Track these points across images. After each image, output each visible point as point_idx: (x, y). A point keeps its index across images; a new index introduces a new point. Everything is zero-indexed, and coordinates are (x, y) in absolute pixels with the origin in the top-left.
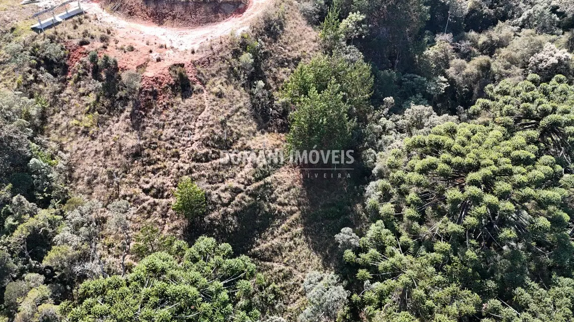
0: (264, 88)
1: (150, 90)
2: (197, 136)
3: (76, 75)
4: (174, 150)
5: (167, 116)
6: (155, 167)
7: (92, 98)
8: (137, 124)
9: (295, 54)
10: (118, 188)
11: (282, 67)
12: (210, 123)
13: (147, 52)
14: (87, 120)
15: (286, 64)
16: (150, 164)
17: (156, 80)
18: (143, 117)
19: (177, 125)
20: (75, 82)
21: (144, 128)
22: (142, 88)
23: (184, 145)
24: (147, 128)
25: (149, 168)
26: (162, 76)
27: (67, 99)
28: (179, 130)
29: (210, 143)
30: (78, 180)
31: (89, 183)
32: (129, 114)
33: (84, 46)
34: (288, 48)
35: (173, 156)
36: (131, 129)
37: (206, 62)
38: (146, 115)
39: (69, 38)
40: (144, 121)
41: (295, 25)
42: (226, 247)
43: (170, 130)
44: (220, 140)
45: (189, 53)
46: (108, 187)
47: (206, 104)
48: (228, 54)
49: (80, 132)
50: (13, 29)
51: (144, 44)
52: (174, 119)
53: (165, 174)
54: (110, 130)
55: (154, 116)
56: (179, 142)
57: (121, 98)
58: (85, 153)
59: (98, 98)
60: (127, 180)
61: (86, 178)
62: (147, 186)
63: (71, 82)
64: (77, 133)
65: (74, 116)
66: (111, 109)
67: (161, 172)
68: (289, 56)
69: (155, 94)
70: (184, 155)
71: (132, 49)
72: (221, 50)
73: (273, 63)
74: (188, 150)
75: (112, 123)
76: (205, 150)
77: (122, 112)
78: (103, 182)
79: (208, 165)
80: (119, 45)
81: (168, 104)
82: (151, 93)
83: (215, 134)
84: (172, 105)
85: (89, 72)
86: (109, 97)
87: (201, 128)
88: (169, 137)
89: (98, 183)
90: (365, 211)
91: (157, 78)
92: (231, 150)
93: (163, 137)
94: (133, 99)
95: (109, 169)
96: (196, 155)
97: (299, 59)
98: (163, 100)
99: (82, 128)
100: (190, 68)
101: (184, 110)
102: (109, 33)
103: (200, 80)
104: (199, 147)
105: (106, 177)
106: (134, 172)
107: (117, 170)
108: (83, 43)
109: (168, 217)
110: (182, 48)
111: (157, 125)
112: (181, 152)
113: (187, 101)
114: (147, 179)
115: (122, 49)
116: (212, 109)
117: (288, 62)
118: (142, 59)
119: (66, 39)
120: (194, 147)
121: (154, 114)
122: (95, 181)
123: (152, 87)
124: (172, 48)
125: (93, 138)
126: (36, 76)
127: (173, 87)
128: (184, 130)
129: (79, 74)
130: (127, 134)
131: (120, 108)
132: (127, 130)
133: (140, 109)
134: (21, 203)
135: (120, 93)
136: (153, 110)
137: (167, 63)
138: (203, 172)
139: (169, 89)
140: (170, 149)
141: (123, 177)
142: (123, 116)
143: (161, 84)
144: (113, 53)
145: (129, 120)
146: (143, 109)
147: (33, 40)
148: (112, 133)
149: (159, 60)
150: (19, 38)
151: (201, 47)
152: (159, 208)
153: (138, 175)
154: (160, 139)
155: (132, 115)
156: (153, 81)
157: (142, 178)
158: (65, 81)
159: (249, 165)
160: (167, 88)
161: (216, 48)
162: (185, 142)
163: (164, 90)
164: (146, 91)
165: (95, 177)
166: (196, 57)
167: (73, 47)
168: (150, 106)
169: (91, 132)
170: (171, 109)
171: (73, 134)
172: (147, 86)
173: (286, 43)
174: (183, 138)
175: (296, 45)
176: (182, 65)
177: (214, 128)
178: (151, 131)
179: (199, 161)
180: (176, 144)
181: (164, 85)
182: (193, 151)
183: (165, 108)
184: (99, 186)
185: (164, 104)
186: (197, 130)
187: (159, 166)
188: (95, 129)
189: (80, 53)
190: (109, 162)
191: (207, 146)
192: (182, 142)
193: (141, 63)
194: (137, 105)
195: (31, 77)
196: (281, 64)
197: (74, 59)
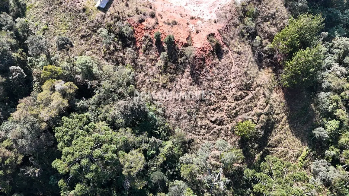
1: (201, 57)
2: (233, 85)
3: (144, 45)
4: (223, 95)
5: (214, 73)
7: (161, 63)
8: (196, 81)
10: (195, 121)
12: (239, 74)
13: (185, 24)
14: (163, 79)
16: (210, 105)
17: (203, 50)
18: (199, 75)
19: (221, 78)
20: (145, 51)
21: (201, 83)
22: (196, 56)
23: (227, 91)
24: (203, 82)
25: (212, 107)
26: (205, 46)
27: (143, 63)
28: (223, 82)
29: (242, 87)
30: (169, 117)
31: (177, 119)
32: (189, 73)
35: (223, 99)
36: (193, 83)
37: (226, 29)
38: (200, 73)
39: (129, 16)
40: (200, 78)
43: (217, 82)
44: (246, 85)
45: (213, 22)
46: (190, 121)
47: (233, 61)
48: (236, 20)
49: (160, 86)
50: (84, 10)
51: (179, 16)
52: (218, 74)
53: (221, 110)
54: (180, 84)
55: (205, 74)
56: (224, 89)
57: (182, 63)
59: (166, 63)
60: (200, 116)
61: (175, 116)
62: (213, 119)
63: (141, 51)
64: (158, 88)
66: (177, 70)
67: (219, 110)
69: (204, 59)
70: (229, 98)
71: (175, 23)
72: (232, 18)
74: (231, 94)
75: (179, 79)
76: (240, 92)
77: (183, 72)
78: (185, 118)
79: (242, 101)
80: (165, 19)
81: (212, 64)
82: (201, 59)
83: (243, 81)
84: (215, 65)
85: (153, 44)
86: (174, 62)
87: (234, 78)
88: (218, 87)
91: (203, 48)
92: (252, 89)
93: (214, 87)
94: (189, 63)
96: (236, 97)
98: (209, 63)
99: (161, 84)
100: (218, 36)
101: (222, 67)
103: (225, 43)
104: (236, 92)
105: (187, 115)
106: (202, 111)
107: (192, 110)
108: (141, 21)
109: (228, 135)
110: (206, 18)
111: (209, 80)
112: (227, 96)
113: (222, 60)
114: (212, 115)
115: (169, 23)
116: (238, 64)
118: (186, 32)
119: (127, 17)
120: (234, 91)
121: (205, 72)
122: (181, 118)
123: (202, 55)
125: (170, 91)
126: (115, 47)
127: (212, 52)
128: (225, 81)
129: (146, 45)
130: (192, 87)
131: (182, 69)
132: (191, 84)
133: (196, 70)
135: (180, 60)
136: (204, 70)
137: (204, 34)
138: (241, 107)
139: (211, 54)
140: (220, 95)
141: (197, 114)
142: (185, 74)
143: (205, 51)
144: (165, 29)
145: (190, 78)
146: (198, 70)
148: (181, 87)
149: (197, 32)
150: (92, 16)
152: (223, 132)
153: (205, 113)
154: (213, 89)
155: (192, 74)
156: (201, 50)
157: (208, 114)
158: (137, 49)
160: (209, 53)
161: (228, 15)
162: (228, 90)
163: (208, 56)
164: (199, 58)
165: (180, 115)
166: (220, 26)
167: (136, 24)
168: (202, 67)
169: (168, 87)
170: (214, 68)
171: (156, 87)
172: (198, 55)
174: (226, 87)
176: (213, 35)
177: (242, 78)
178: (206, 84)
179: (237, 100)
180: (223, 91)
181: (208, 52)
182: (233, 94)
183: (211, 68)
184: (184, 121)
185: (210, 65)
186: (232, 80)
187: (217, 106)
188: (169, 84)
189: (142, 29)
190: (186, 106)
191: (241, 90)
192: (226, 89)
193: (187, 35)
194: (193, 67)
197: (139, 34)
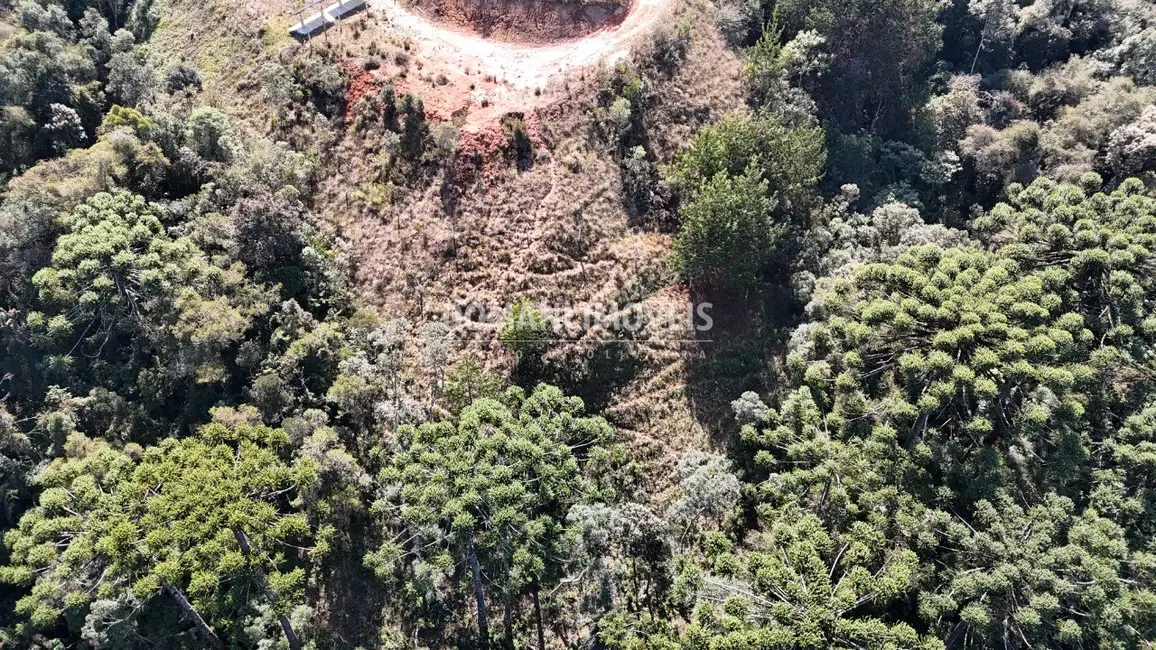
0: (644, 158)
1: (473, 154)
2: (537, 233)
3: (359, 118)
4: (503, 251)
5: (495, 197)
6: (476, 274)
7: (383, 159)
8: (450, 206)
9: (701, 102)
10: (420, 301)
11: (676, 122)
12: (558, 213)
13: (465, 87)
14: (377, 193)
15: (684, 118)
16: (467, 269)
17: (481, 139)
18: (460, 196)
19: (510, 212)
20: (358, 129)
21: (460, 213)
22: (461, 151)
23: (518, 246)
24: (465, 214)
25: (467, 275)
26: (490, 132)
27: (345, 156)
28: (512, 221)
29: (556, 244)
30: (363, 283)
31: (380, 289)
32: (438, 189)
33: (372, 72)
34: (689, 90)
35: (501, 261)
36: (441, 213)
37: (558, 112)
38: (464, 193)
39: (348, 55)
40: (460, 203)
41: (705, 50)
42: (577, 401)
43: (498, 220)
44: (570, 242)
45: (532, 93)
46: (408, 298)
47: (553, 182)
48: (592, 98)
49: (365, 210)
50: (262, 32)
51: (461, 72)
52: (504, 202)
53: (488, 286)
54: (411, 212)
55: (475, 196)
56: (510, 239)
57: (427, 163)
58: (373, 243)
59: (393, 160)
60: (433, 290)
61: (375, 282)
62: (463, 302)
63: (352, 129)
64: (361, 212)
65: (357, 185)
66: (412, 177)
67: (483, 284)
68: (690, 106)
69: (478, 161)
70: (517, 261)
71: (444, 81)
72: (582, 92)
73: (663, 115)
74: (524, 253)
75: (413, 200)
76: (549, 255)
77: (428, 184)
78: (399, 290)
79: (550, 278)
80: (425, 72)
81: (497, 178)
82: (473, 160)
83: (564, 231)
84: (503, 181)
85: (380, 115)
86: (410, 159)
87: (544, 220)
88: (496, 231)
89: (391, 290)
90: (786, 370)
91: (483, 136)
92: (586, 258)
93: (487, 230)
94: (445, 167)
95: (409, 271)
96: (535, 262)
97: (706, 110)
98: (490, 171)
99: (369, 204)
100: (532, 121)
101: (521, 190)
102: (407, 48)
103: (546, 141)
104: (539, 249)
105: (404, 282)
106: (444, 279)
107: (420, 274)
108: (371, 66)
109: (490, 349)
110: (520, 85)
111: (480, 210)
112: (513, 255)
113: (525, 175)
114: (463, 292)
115: (429, 80)
116: (562, 190)
117: (688, 115)
118: (460, 100)
119: (345, 57)
120: (533, 248)
121: (475, 192)
122: (388, 287)
123: (475, 150)
124: (505, 82)
125: (385, 222)
126: (299, 115)
127: (505, 151)
128: (519, 221)
129: (365, 118)
130: (436, 220)
131: (425, 177)
132: (436, 215)
133: (456, 183)
134: (293, 311)
135: (426, 156)
136: (474, 186)
137: (498, 111)
138: (543, 289)
139: (501, 153)
140: (497, 249)
141: (429, 285)
142: (430, 190)
143: (488, 145)
144: (415, 88)
145: (437, 199)
146: (460, 184)
147: (294, 54)
148: (412, 217)
149: (485, 104)
150: (272, 48)
151: (551, 85)
152: (478, 336)
153: (450, 285)
154: (483, 232)
155: (444, 192)
156: (477, 139)
157: (456, 290)
158: (343, 126)
159: (612, 282)
160: (497, 152)
161: (575, 86)
162: (519, 241)
163: (493, 156)
164: (466, 156)
165: (389, 280)
166: (543, 102)
167: (356, 72)
168: (470, 179)
169: (382, 213)
170: (501, 186)
171: (355, 212)
172: (467, 148)
173: (687, 82)
174: (517, 234)
175: (703, 85)
176: (520, 116)
177: (562, 222)
178: (470, 218)
179: (538, 271)
180: (506, 241)
181: (493, 148)
182: (530, 255)
183: (493, 184)
184: (394, 296)
185: (492, 177)
186: (537, 223)
187: (481, 274)
188: (387, 207)
189: (367, 83)
190: (408, 261)
191: (552, 248)
192: (515, 240)
193: (459, 108)
194: (450, 175)
195: (292, 116)
196: (676, 118)
197: (356, 92)
